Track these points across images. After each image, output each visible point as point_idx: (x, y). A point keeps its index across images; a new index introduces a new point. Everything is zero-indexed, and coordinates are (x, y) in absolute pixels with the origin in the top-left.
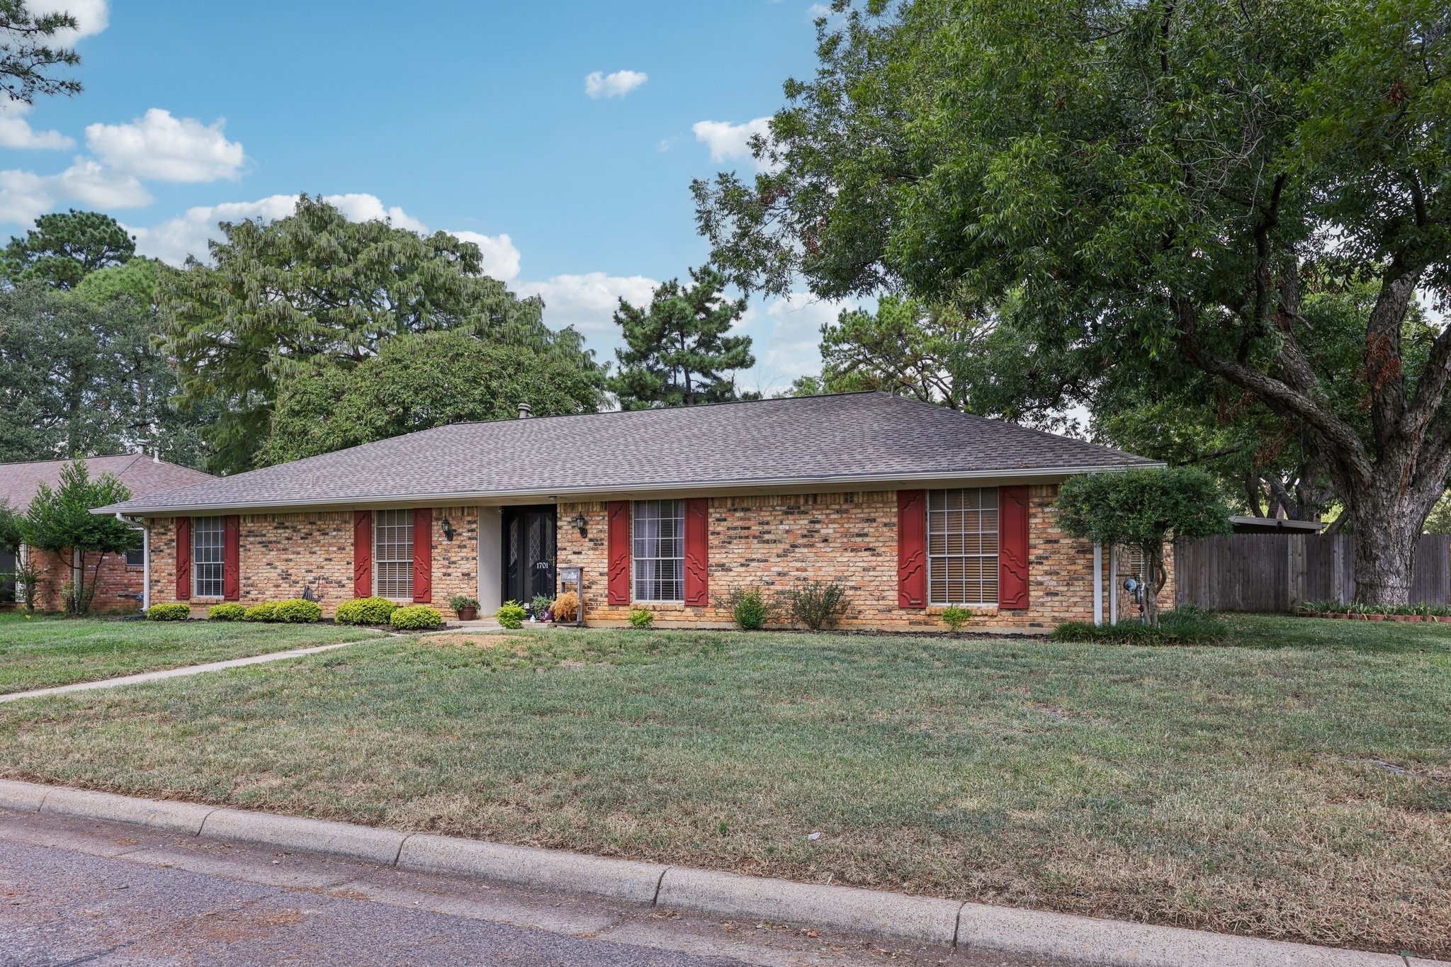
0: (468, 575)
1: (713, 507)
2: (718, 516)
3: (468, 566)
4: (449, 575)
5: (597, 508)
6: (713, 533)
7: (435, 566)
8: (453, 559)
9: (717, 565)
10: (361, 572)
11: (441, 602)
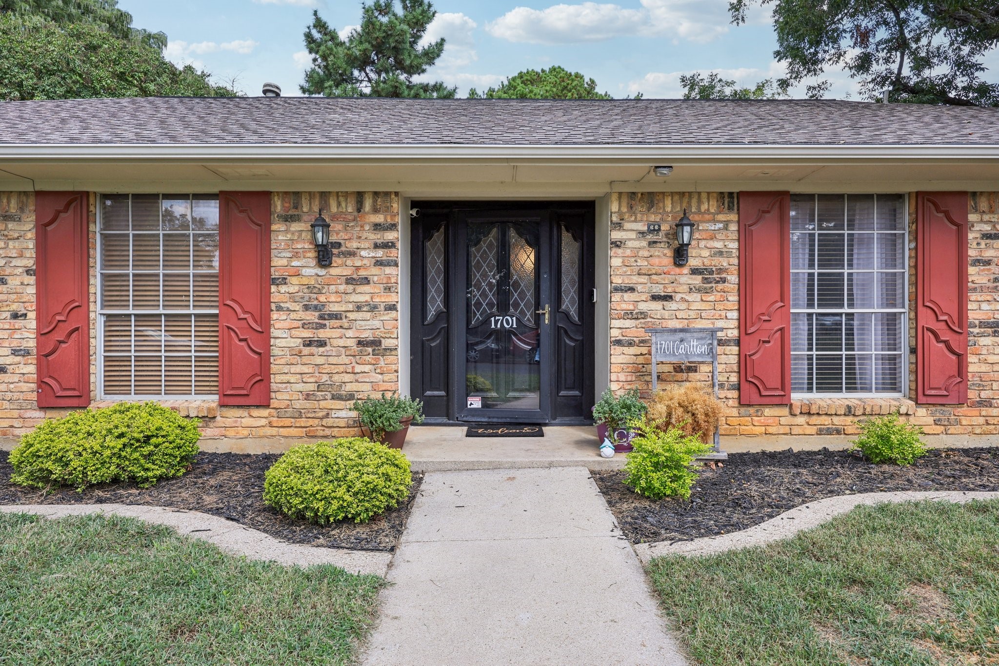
0: (375, 343)
1: (976, 210)
2: (987, 228)
3: (377, 323)
4: (322, 344)
5: (712, 206)
6: (977, 262)
7: (280, 323)
8: (335, 308)
9: (982, 324)
10: (59, 336)
11: (297, 405)
